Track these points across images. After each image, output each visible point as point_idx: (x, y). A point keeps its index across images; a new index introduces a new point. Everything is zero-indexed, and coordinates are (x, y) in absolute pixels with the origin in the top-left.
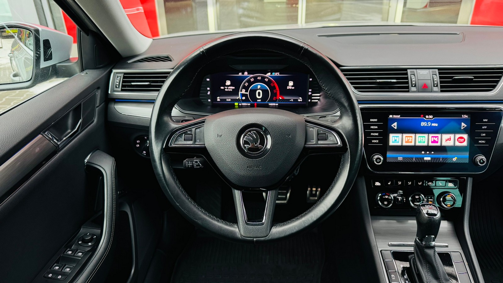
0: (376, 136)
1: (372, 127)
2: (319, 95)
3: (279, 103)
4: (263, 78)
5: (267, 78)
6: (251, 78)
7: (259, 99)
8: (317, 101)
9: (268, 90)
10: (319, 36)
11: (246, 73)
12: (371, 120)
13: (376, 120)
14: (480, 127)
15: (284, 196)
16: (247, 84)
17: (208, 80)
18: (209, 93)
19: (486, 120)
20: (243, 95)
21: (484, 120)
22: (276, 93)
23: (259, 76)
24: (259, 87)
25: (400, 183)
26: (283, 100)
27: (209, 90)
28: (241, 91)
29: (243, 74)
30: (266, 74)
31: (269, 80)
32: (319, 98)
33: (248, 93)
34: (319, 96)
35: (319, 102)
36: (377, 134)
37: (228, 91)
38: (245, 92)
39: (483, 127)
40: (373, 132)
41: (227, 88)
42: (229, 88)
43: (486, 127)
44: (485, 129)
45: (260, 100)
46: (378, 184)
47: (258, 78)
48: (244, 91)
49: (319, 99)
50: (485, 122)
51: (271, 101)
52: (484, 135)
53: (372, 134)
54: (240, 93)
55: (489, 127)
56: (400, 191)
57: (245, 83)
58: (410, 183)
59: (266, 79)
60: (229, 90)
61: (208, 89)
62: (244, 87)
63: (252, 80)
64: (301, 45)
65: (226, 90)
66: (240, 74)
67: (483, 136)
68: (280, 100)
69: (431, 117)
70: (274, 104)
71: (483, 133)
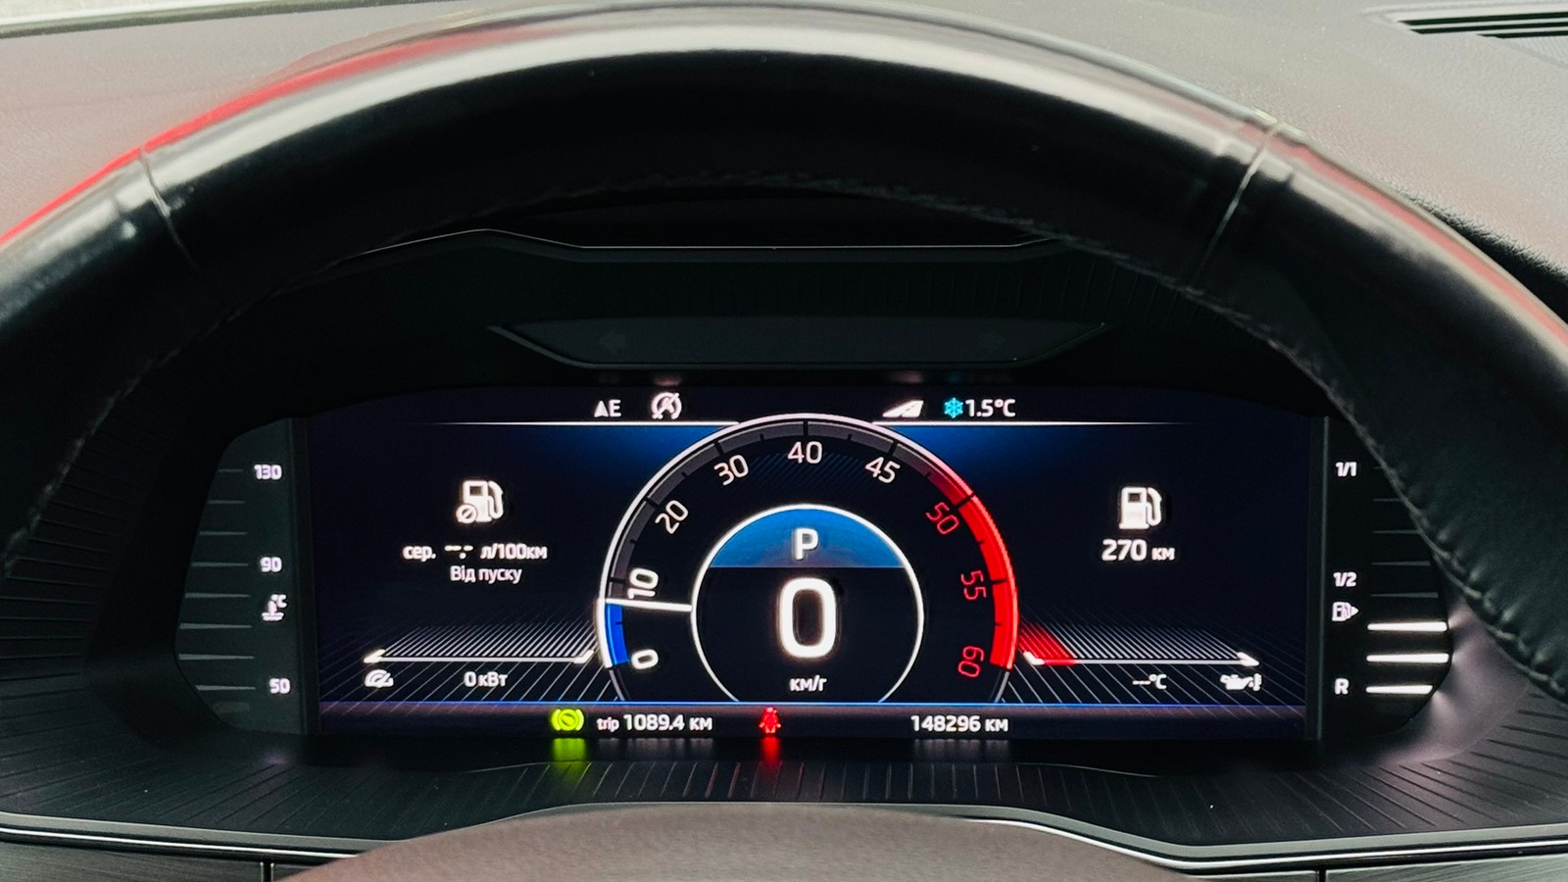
2: (1438, 627)
3: (1021, 707)
4: (849, 452)
5: (891, 451)
6: (721, 451)
7: (807, 669)
8: (1424, 689)
9: (902, 572)
10: (1426, 27)
11: (667, 403)
16: (673, 517)
17: (269, 472)
18: (274, 610)
20: (633, 628)
22: (987, 607)
23: (805, 433)
24: (804, 542)
26: (1062, 680)
27: (273, 583)
28: (620, 585)
29: (637, 407)
30: (877, 416)
31: (912, 473)
32: (1441, 658)
33: (691, 608)
34: (1446, 642)
35: (1438, 697)
37: (482, 584)
38: (661, 593)
41: (474, 561)
42: (488, 552)
45: (817, 683)
47: (796, 453)
48: (643, 589)
49: (1438, 677)
51: (934, 685)
54: (601, 603)
57: (655, 505)
59: (874, 467)
60: (492, 575)
61: (271, 564)
62: (649, 547)
63: (731, 471)
64: (1219, 142)
65: (457, 573)
66: (606, 410)
68: (1027, 683)
70: (971, 724)
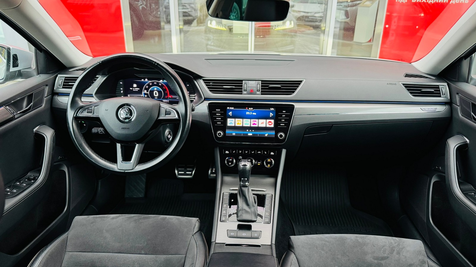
0: (219, 120)
1: (217, 114)
2: (194, 95)
3: (169, 100)
4: (158, 84)
5: (161, 83)
6: (150, 83)
7: (156, 97)
9: (161, 91)
10: (205, 59)
11: (146, 80)
12: (217, 110)
13: (219, 110)
14: (281, 116)
15: (191, 173)
16: (147, 87)
17: (121, 83)
18: (122, 92)
19: (285, 112)
20: (145, 94)
21: (283, 112)
22: (167, 93)
23: (155, 82)
24: (155, 89)
25: (240, 152)
26: (172, 98)
27: (122, 90)
28: (144, 91)
29: (144, 80)
30: (159, 81)
31: (162, 85)
32: (194, 97)
33: (148, 93)
34: (195, 96)
35: (194, 100)
36: (220, 119)
37: (135, 91)
38: (147, 92)
39: (283, 116)
40: (218, 117)
41: (135, 89)
42: (136, 89)
43: (284, 116)
44: (284, 117)
45: (157, 98)
46: (227, 152)
47: (155, 83)
48: (145, 91)
49: (194, 98)
50: (284, 113)
51: (164, 98)
52: (284, 120)
53: (217, 118)
54: (143, 92)
55: (286, 116)
56: (240, 157)
57: (146, 86)
58: (247, 152)
59: (160, 84)
60: (136, 90)
61: (122, 89)
62: (146, 89)
63: (151, 84)
64: (155, 61)
65: (134, 90)
66: (143, 80)
67: (283, 121)
68: (170, 98)
69: (252, 109)
70: (166, 101)
71: (283, 119)
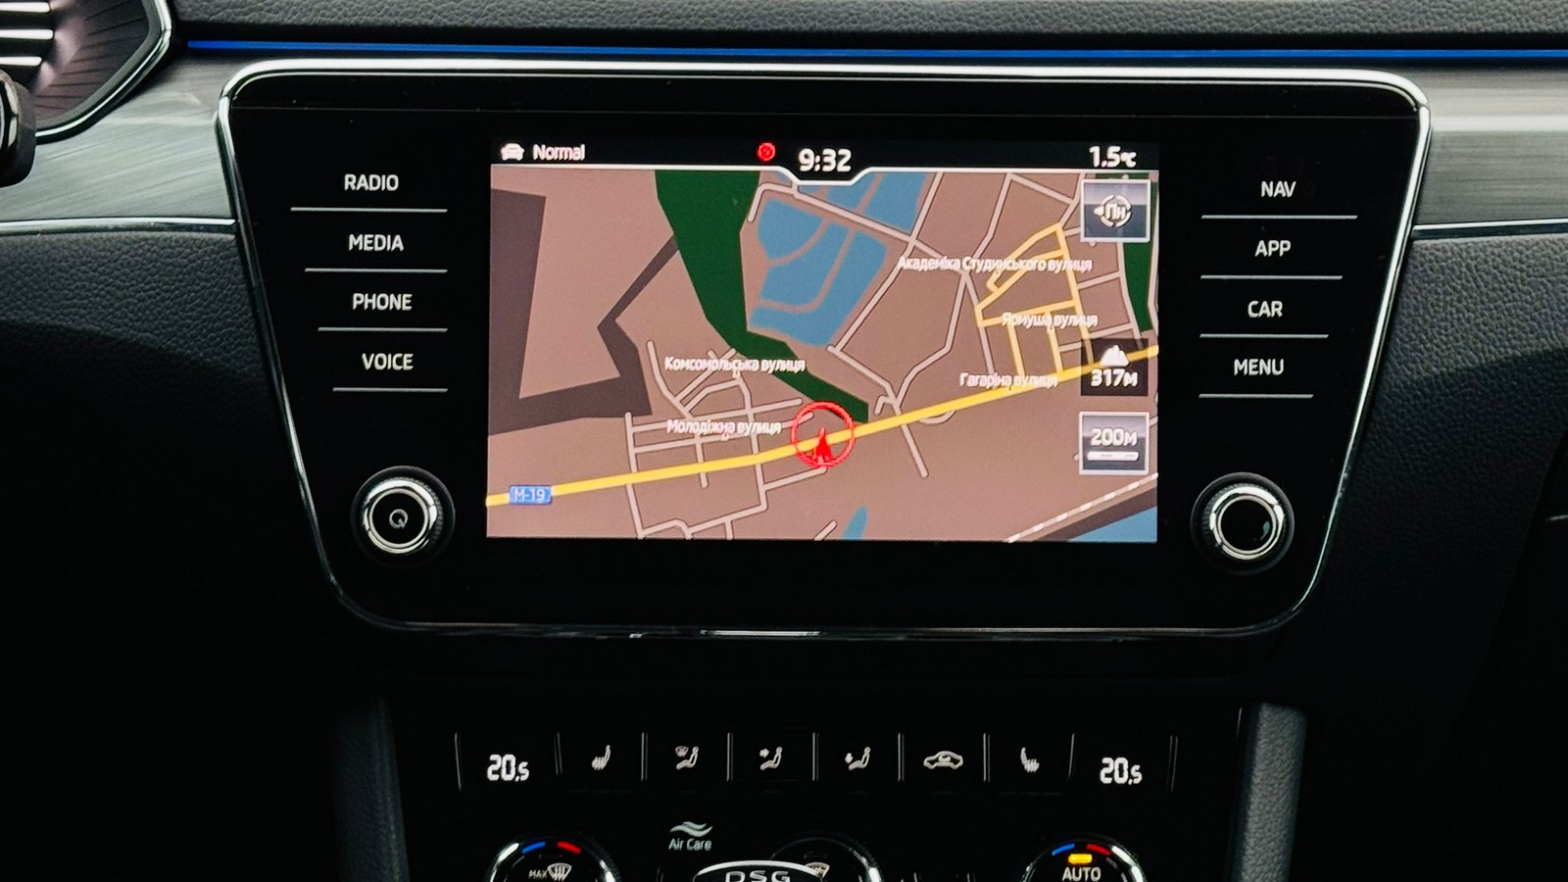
0: (392, 316)
1: (359, 242)
12: (350, 182)
13: (388, 183)
14: (1237, 247)
19: (1285, 190)
21: (1267, 189)
25: (688, 758)
36: (401, 302)
39: (1261, 249)
40: (372, 286)
43: (1283, 246)
44: (1274, 263)
46: (505, 767)
50: (1278, 204)
52: (1273, 309)
53: (359, 299)
55: (1310, 247)
56: (691, 828)
58: (771, 760)
67: (1265, 323)
69: (838, 158)
71: (1267, 292)
